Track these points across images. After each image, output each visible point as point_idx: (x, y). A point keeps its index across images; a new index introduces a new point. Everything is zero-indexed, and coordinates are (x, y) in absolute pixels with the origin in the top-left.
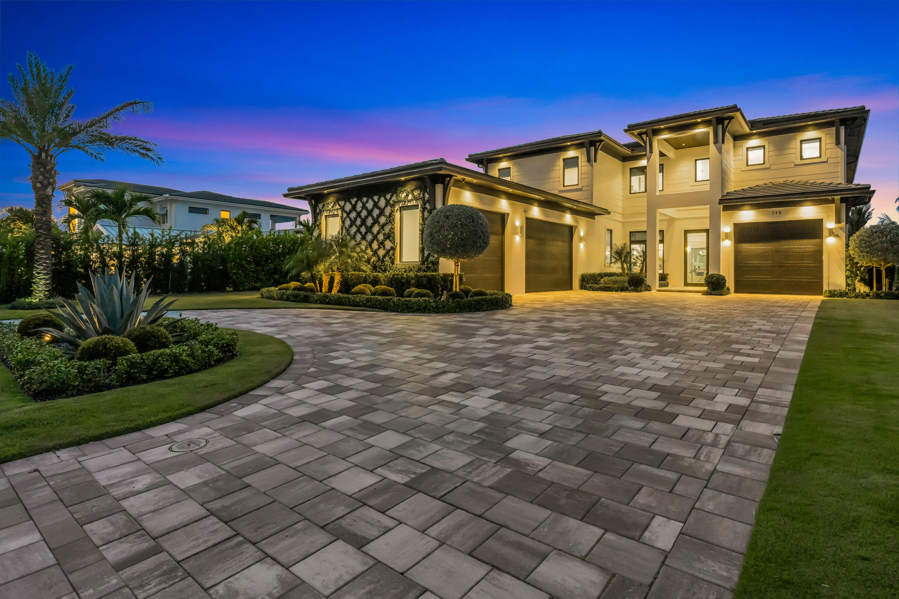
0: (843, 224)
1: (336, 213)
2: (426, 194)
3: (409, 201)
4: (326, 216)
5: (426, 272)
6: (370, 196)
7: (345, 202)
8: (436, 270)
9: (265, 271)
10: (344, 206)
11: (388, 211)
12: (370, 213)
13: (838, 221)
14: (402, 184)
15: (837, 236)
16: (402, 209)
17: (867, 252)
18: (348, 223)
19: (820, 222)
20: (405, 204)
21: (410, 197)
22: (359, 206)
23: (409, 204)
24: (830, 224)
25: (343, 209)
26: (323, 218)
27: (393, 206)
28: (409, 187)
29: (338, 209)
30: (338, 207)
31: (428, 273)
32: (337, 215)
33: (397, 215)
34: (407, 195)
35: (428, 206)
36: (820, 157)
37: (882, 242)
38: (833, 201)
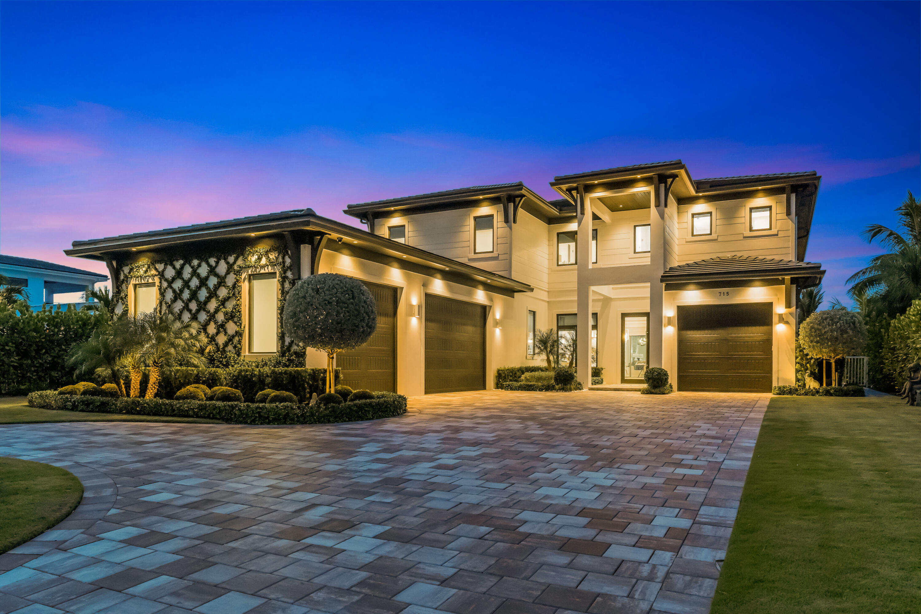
0: (794, 308)
1: (150, 281)
2: (287, 257)
3: (263, 267)
4: (135, 286)
5: (288, 366)
6: (203, 258)
7: (166, 265)
8: (302, 364)
9: (35, 366)
10: (163, 271)
11: (230, 280)
12: (203, 282)
13: (788, 305)
14: (253, 242)
15: (787, 323)
16: (251, 278)
17: (817, 342)
18: (169, 295)
19: (771, 306)
20: (255, 270)
21: (264, 261)
22: (187, 272)
23: (262, 271)
24: (780, 309)
25: (161, 275)
26: (131, 288)
27: (238, 273)
28: (262, 248)
29: (154, 276)
30: (154, 272)
31: (290, 369)
32: (153, 284)
33: (245, 286)
34: (260, 259)
35: (289, 274)
36: (769, 229)
37: (832, 331)
38: (782, 282)
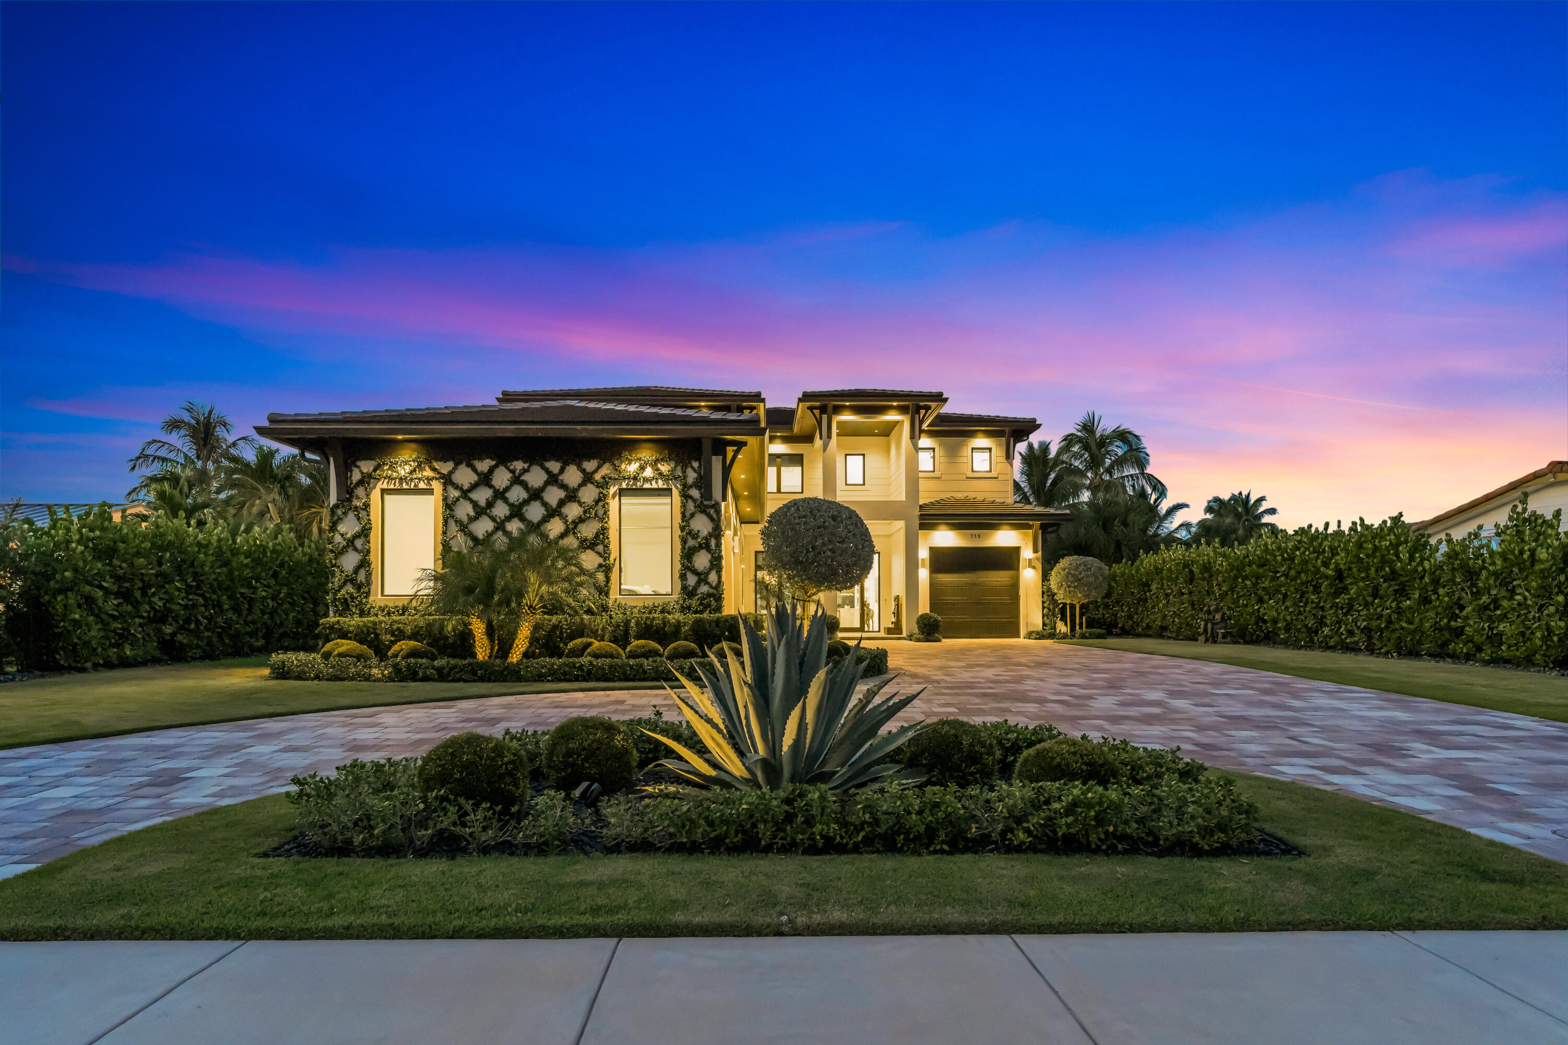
0: (1040, 553)
1: (422, 485)
2: (689, 470)
3: (646, 480)
4: (383, 491)
5: (701, 612)
7: (457, 464)
8: (719, 609)
9: (141, 617)
10: (451, 473)
11: (588, 494)
12: (536, 495)
13: (1035, 551)
14: (632, 445)
15: (1034, 568)
16: (622, 493)
17: (1075, 587)
18: (464, 510)
19: (1017, 550)
20: (635, 484)
21: (649, 472)
22: (501, 478)
23: (647, 486)
24: (1027, 553)
25: (447, 480)
26: (376, 494)
27: (604, 484)
28: (647, 454)
29: (429, 479)
30: (428, 473)
31: (705, 615)
32: (429, 492)
33: (613, 504)
34: (642, 468)
35: (695, 493)
36: (990, 471)
37: (1087, 576)
38: (1029, 527)
